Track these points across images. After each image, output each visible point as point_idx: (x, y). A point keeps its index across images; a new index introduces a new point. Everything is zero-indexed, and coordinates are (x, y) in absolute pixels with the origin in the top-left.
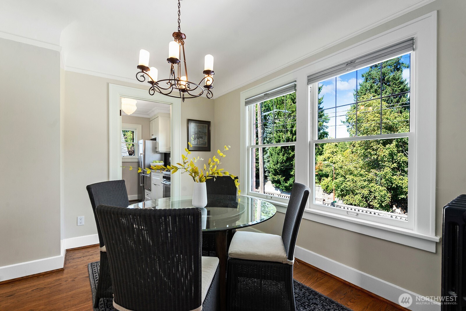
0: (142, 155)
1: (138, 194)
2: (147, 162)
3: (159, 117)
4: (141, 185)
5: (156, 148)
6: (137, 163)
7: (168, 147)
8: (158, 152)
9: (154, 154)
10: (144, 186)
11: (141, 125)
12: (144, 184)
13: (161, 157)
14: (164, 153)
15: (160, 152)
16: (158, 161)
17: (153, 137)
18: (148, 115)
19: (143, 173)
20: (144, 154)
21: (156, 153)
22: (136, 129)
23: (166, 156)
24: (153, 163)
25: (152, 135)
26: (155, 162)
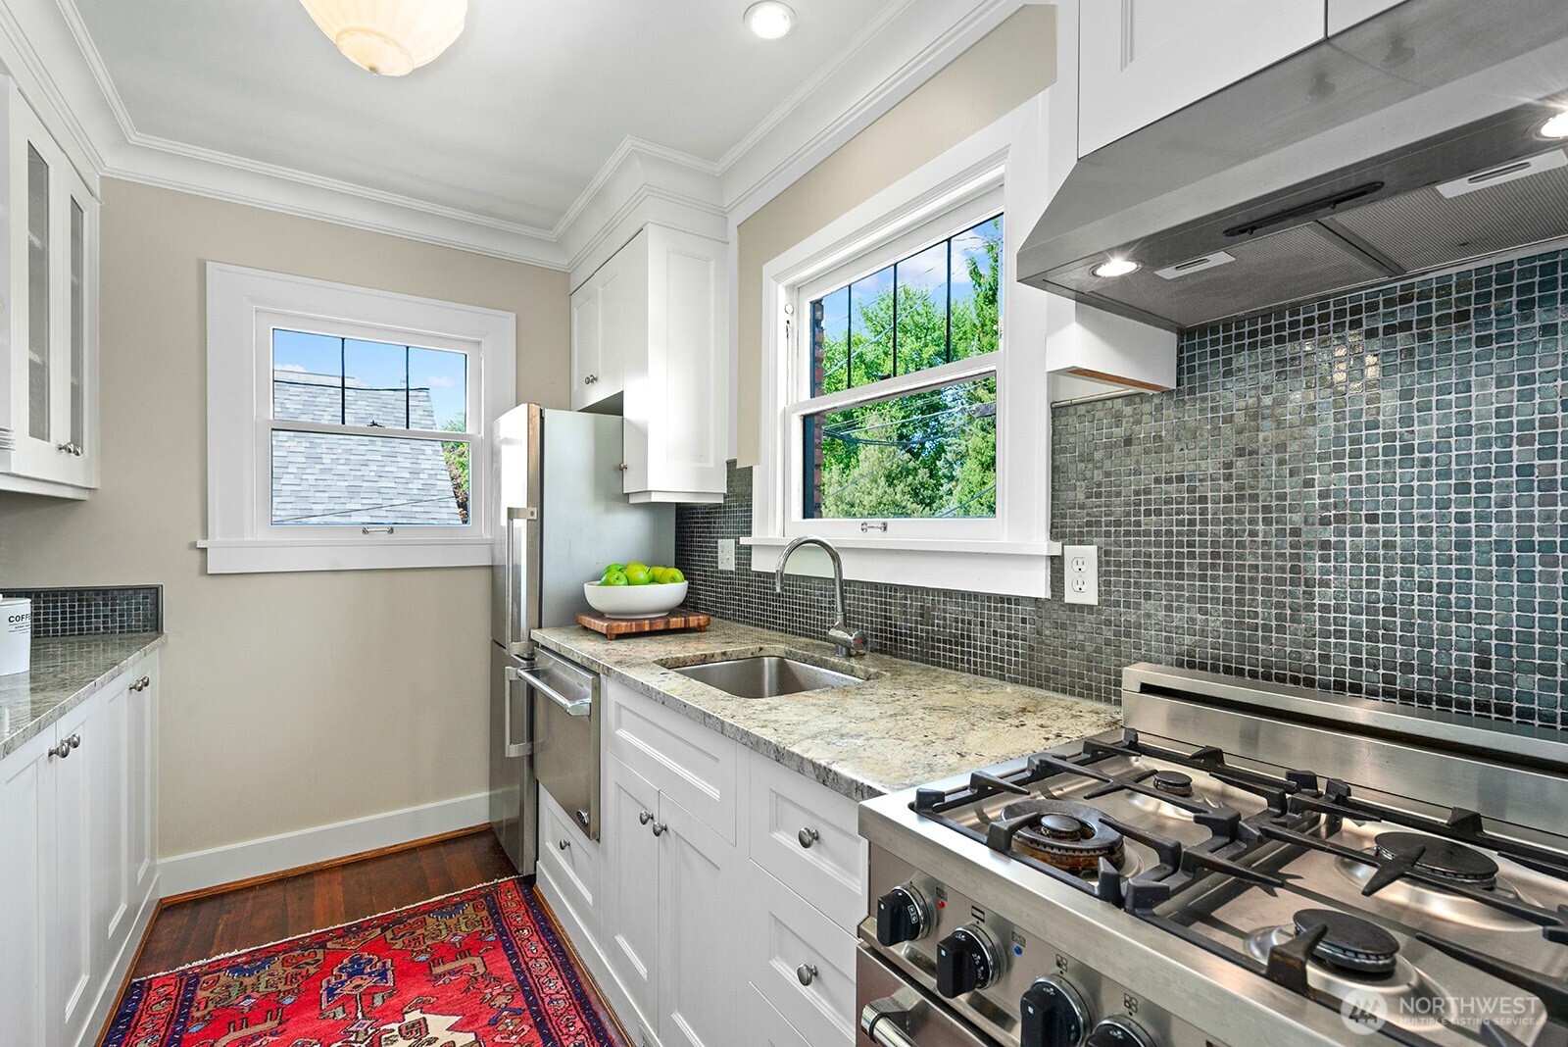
0: (520, 524)
1: (492, 787)
2: (558, 578)
3: (650, 230)
4: (513, 751)
5: (622, 469)
6: (486, 573)
7: (711, 464)
8: (633, 500)
9: (608, 510)
10: (531, 758)
11: (513, 316)
12: (531, 738)
13: (656, 534)
14: (677, 503)
15: (655, 498)
16: (641, 573)
17: (597, 394)
18: (559, 244)
19: (526, 656)
20: (532, 513)
21: (622, 504)
22: (479, 343)
23: (689, 528)
24: (607, 583)
25: (592, 380)
26: (621, 581)
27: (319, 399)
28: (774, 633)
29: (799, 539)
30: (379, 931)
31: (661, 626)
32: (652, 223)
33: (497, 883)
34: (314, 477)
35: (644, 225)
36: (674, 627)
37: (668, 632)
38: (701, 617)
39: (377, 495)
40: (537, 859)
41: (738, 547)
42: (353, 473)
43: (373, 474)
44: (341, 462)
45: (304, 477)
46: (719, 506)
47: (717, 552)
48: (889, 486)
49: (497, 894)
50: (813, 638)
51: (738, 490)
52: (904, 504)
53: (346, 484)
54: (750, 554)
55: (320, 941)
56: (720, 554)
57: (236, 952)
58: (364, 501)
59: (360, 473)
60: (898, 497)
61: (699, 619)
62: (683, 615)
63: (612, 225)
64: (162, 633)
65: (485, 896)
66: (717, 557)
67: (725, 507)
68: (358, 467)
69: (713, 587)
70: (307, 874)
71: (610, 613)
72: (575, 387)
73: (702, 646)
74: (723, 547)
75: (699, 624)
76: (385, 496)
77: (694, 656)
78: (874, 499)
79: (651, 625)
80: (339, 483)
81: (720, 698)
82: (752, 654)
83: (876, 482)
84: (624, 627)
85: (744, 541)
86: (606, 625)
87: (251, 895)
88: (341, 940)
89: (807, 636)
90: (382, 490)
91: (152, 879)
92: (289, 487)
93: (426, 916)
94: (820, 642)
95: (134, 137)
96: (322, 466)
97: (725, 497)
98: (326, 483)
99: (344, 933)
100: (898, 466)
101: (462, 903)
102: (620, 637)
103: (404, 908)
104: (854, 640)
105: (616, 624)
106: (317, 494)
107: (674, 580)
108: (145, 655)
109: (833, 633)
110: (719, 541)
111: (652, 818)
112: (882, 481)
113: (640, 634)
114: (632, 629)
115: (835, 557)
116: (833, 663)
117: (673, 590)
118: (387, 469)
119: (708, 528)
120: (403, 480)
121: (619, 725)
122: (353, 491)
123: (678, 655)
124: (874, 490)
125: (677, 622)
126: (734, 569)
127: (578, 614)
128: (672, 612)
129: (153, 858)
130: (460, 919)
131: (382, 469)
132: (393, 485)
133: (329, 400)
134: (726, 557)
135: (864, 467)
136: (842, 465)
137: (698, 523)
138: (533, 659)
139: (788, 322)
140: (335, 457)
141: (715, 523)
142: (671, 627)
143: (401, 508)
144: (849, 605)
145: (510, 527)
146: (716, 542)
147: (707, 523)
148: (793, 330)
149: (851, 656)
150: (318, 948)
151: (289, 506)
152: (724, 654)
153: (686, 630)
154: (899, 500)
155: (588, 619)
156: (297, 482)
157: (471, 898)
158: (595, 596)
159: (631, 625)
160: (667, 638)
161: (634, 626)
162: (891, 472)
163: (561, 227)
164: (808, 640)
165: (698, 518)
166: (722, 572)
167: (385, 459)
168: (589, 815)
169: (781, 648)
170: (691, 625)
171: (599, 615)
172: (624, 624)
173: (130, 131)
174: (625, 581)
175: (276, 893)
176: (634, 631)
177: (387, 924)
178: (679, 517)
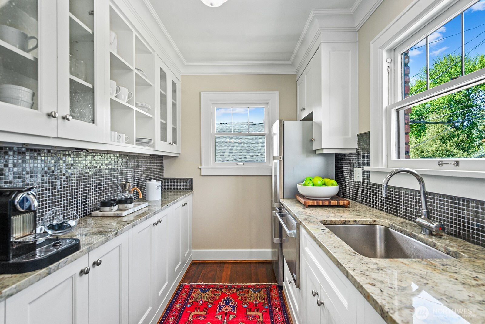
0: (276, 161)
2: (289, 181)
3: (323, 47)
5: (312, 141)
7: (350, 136)
8: (317, 152)
9: (307, 156)
10: (281, 244)
11: (278, 92)
12: (281, 237)
13: (327, 165)
14: (335, 153)
15: (325, 151)
16: (319, 181)
17: (305, 114)
18: (292, 65)
19: (279, 208)
20: (280, 158)
21: (313, 154)
22: (268, 103)
23: (341, 163)
24: (305, 185)
25: (303, 109)
26: (310, 184)
27: (241, 129)
28: (383, 212)
29: (396, 170)
30: (236, 290)
31: (327, 203)
32: (323, 43)
33: (271, 284)
34: (239, 149)
35: (320, 45)
36: (332, 204)
37: (330, 206)
38: (345, 201)
39: (253, 153)
40: (283, 281)
41: (363, 172)
42: (248, 147)
43: (253, 147)
44: (246, 144)
45: (238, 149)
46: (354, 154)
47: (353, 173)
48: (443, 143)
49: (271, 289)
50: (406, 219)
51: (363, 147)
52: (452, 150)
53: (246, 150)
54: (369, 175)
55: (221, 287)
56: (355, 174)
57: (202, 284)
58: (250, 155)
59: (250, 147)
60: (448, 147)
61: (344, 202)
62: (337, 199)
63: (309, 50)
64: (192, 190)
65: (267, 288)
66: (353, 175)
67: (357, 154)
68: (249, 146)
69: (352, 188)
70: (223, 263)
71: (307, 196)
72: (298, 113)
73: (344, 215)
74: (356, 171)
75: (344, 204)
76: (255, 153)
77: (340, 220)
78: (434, 149)
79: (322, 203)
80: (245, 150)
81: (349, 252)
82: (370, 223)
83: (435, 141)
84: (311, 202)
85: (366, 169)
86: (304, 201)
87: (210, 265)
88: (226, 290)
89: (402, 217)
90: (255, 152)
91: (190, 255)
92: (234, 152)
93: (249, 290)
94: (410, 222)
95: (186, 63)
96: (241, 146)
97: (357, 150)
98: (242, 150)
99: (227, 287)
100: (448, 134)
101: (260, 288)
102: (310, 206)
103: (244, 284)
104: (436, 227)
105: (308, 201)
106: (240, 153)
107: (333, 185)
108: (186, 197)
109: (419, 220)
110: (354, 168)
111: (318, 294)
112: (439, 142)
113: (318, 206)
114: (314, 204)
115: (420, 180)
116: (420, 237)
117: (332, 188)
118: (256, 146)
119: (349, 163)
120: (260, 149)
121: (306, 246)
122: (248, 152)
123: (332, 219)
124: (434, 145)
125: (334, 202)
126: (361, 181)
127: (295, 195)
128: (333, 198)
129: (190, 249)
130: (258, 295)
131: (255, 146)
132: (257, 150)
133: (243, 129)
134: (358, 175)
135: (428, 136)
136: (416, 136)
137: (345, 161)
138: (281, 209)
139: (388, 67)
140: (244, 143)
141: (352, 161)
142: (331, 204)
143: (259, 156)
144: (430, 205)
145: (273, 163)
146: (353, 169)
147: (349, 161)
148: (391, 70)
149: (433, 235)
150: (220, 290)
151: (234, 156)
152: (355, 221)
153: (338, 206)
154: (449, 149)
155: (298, 197)
156: (236, 150)
157: (263, 287)
158: (301, 189)
159: (314, 202)
160: (329, 209)
161: (315, 203)
162: (444, 137)
163: (292, 58)
164: (403, 220)
165: (345, 159)
166: (356, 182)
167: (256, 143)
168: (296, 277)
169: (387, 222)
170: (341, 204)
171: (303, 197)
172: (311, 201)
173: (185, 62)
174: (311, 184)
175: (215, 267)
176: (315, 204)
177: (239, 288)
178: (336, 158)
